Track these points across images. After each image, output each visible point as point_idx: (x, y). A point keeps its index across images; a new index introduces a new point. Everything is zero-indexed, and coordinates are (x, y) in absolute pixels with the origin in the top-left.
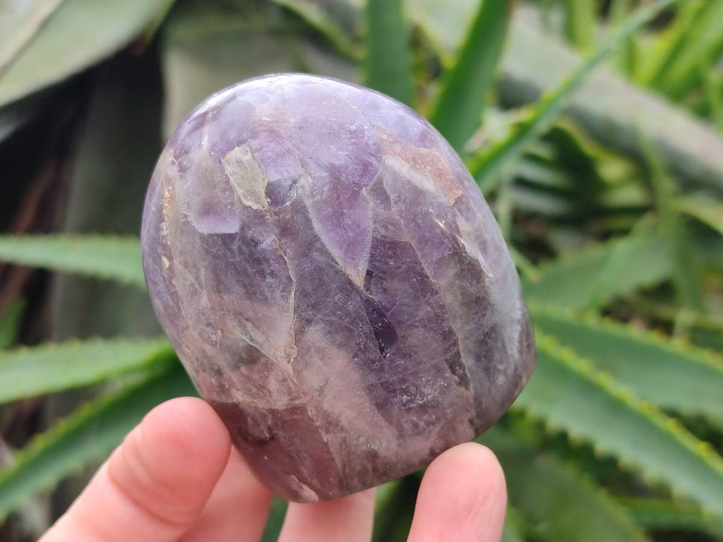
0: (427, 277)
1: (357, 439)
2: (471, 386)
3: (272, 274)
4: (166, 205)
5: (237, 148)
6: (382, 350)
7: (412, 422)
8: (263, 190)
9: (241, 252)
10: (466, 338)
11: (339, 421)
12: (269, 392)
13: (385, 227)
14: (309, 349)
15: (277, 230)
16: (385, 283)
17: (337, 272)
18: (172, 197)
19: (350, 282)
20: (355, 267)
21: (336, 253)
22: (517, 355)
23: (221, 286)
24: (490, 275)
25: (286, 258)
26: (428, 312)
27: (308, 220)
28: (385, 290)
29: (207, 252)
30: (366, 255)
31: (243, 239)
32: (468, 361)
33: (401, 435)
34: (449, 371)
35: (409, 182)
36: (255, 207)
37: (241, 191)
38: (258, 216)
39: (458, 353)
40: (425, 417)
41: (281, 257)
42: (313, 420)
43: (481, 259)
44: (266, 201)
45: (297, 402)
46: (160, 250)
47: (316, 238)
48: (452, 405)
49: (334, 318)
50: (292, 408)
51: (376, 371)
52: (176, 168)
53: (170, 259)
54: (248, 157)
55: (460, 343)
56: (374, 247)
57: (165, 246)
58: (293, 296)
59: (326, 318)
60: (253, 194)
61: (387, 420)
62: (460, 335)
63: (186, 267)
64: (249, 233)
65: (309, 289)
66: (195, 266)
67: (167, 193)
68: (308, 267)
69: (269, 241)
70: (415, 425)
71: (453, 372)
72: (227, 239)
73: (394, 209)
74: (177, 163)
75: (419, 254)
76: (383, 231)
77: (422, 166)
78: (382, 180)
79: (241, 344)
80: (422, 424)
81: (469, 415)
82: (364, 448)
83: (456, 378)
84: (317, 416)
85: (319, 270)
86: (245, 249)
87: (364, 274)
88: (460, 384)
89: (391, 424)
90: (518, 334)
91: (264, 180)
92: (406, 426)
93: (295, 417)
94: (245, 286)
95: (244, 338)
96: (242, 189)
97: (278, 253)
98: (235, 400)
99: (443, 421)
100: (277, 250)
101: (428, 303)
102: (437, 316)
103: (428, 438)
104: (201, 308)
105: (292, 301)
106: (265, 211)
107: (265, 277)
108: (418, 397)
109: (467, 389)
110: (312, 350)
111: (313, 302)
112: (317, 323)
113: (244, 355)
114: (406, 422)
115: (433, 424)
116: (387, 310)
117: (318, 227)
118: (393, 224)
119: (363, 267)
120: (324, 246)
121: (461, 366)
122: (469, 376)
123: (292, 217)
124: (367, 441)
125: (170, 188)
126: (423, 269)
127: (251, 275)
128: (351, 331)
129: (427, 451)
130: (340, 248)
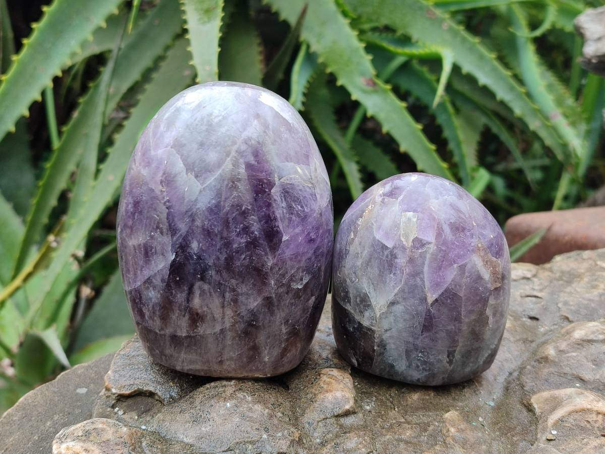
0: (461, 315)
1: (389, 357)
2: (453, 366)
3: (394, 274)
4: (367, 211)
5: (412, 213)
6: (422, 332)
7: (417, 364)
8: (412, 238)
9: (387, 257)
10: (463, 346)
11: (386, 346)
12: (364, 316)
13: (456, 286)
14: (391, 313)
15: (408, 259)
16: (441, 307)
17: (423, 292)
18: (371, 210)
19: (426, 299)
20: (432, 294)
21: (427, 284)
22: (481, 362)
23: (370, 264)
24: (490, 326)
25: (404, 272)
26: (452, 329)
27: (424, 263)
28: (439, 310)
29: (373, 246)
30: (440, 292)
31: (391, 252)
32: (457, 356)
33: (409, 366)
34: (446, 355)
35: (478, 271)
36: (405, 243)
37: (403, 232)
38: (404, 248)
39: (455, 351)
40: (424, 366)
41: (403, 270)
42: (375, 338)
43: (491, 318)
44: (410, 244)
45: (373, 328)
46: (353, 228)
47: (422, 272)
48: (439, 368)
49: (410, 308)
50: (369, 328)
51: (415, 338)
52: (380, 199)
53: (355, 236)
54: (415, 220)
55: (458, 347)
56: (446, 291)
57: (356, 228)
58: (398, 289)
59: (406, 306)
60: (407, 236)
61: (406, 358)
62: (460, 344)
63: (360, 245)
64: (395, 251)
65: (406, 291)
66: (364, 247)
67: (370, 206)
68: (412, 282)
69: (401, 260)
70: (418, 367)
71: (448, 357)
72: (384, 247)
73: (464, 280)
74: (382, 197)
75: (463, 304)
76: (453, 287)
77: (489, 266)
78: (467, 264)
79: (364, 291)
80: (421, 368)
81: (444, 376)
82: (390, 362)
83: (448, 360)
84: (378, 338)
85: (416, 286)
86: (390, 256)
87: (434, 299)
88: (448, 362)
89: (408, 360)
90: (488, 354)
91: (415, 234)
92: (414, 365)
93: (368, 332)
94: (380, 271)
95: (367, 290)
96: (404, 231)
97: (403, 268)
98: (346, 308)
99: (431, 372)
100: (403, 267)
101: (454, 325)
102: (455, 332)
103: (420, 374)
104: (356, 265)
105: (396, 291)
106: (408, 248)
107: (391, 273)
108: (426, 357)
109: (450, 366)
110: (393, 314)
111: (405, 297)
112: (401, 305)
113: (362, 295)
114: (415, 363)
115: (426, 370)
116: (435, 318)
117: (426, 269)
118: (460, 286)
119: (435, 296)
120: (424, 278)
121: (453, 356)
122: (454, 361)
123: (418, 258)
124: (393, 360)
125: (373, 206)
126: (461, 311)
127: (386, 268)
128: (414, 317)
129: (417, 378)
130: (430, 283)
